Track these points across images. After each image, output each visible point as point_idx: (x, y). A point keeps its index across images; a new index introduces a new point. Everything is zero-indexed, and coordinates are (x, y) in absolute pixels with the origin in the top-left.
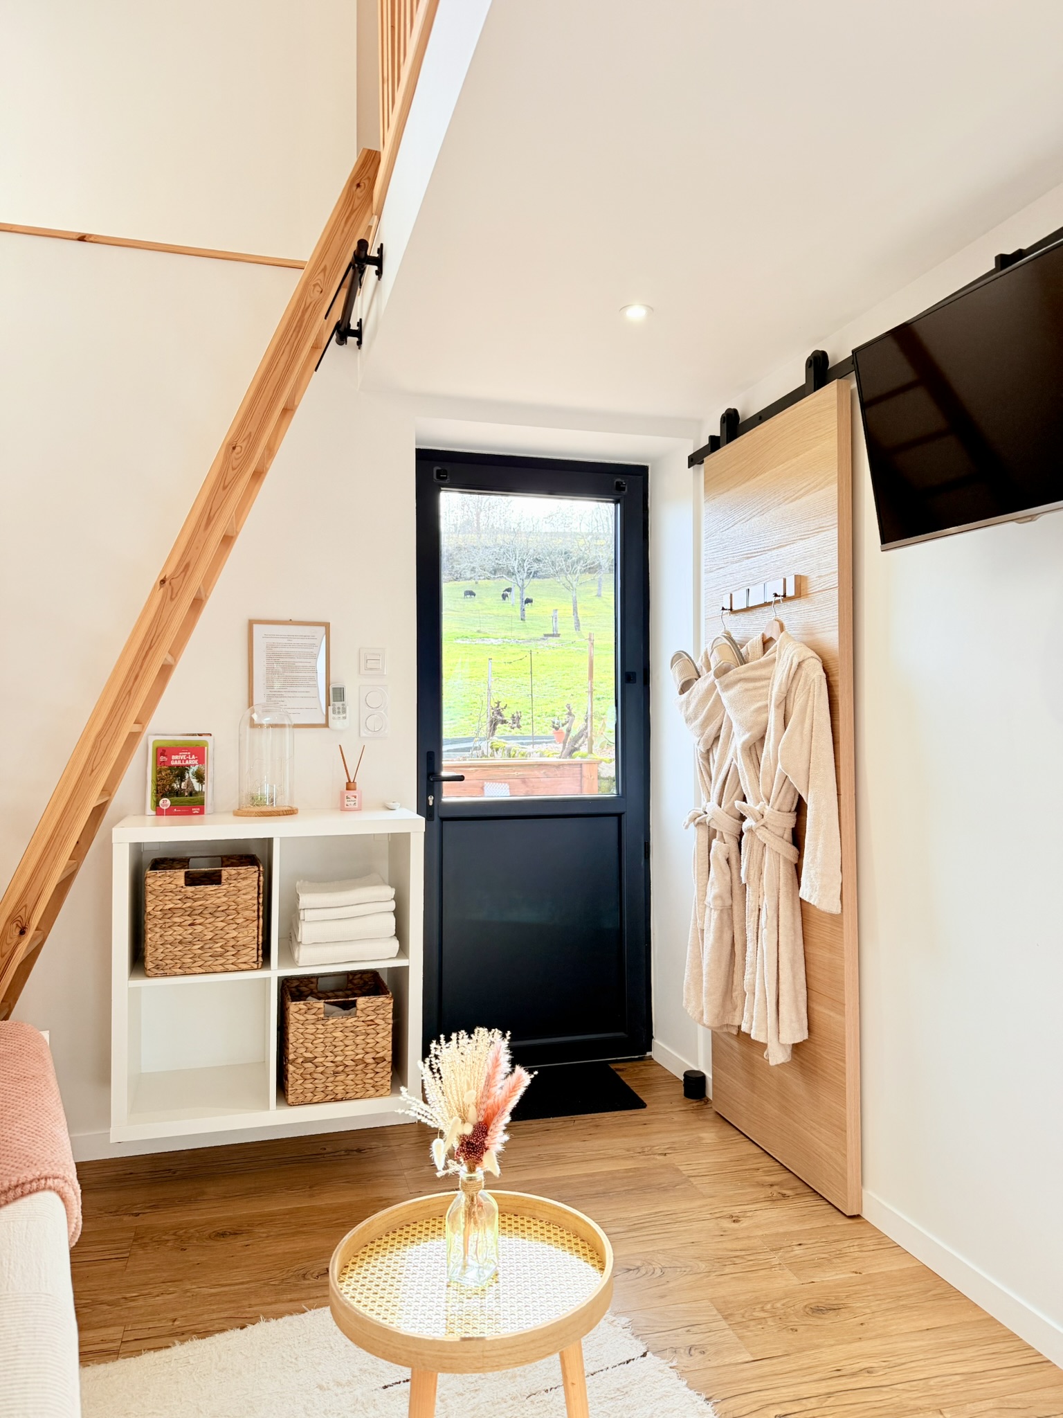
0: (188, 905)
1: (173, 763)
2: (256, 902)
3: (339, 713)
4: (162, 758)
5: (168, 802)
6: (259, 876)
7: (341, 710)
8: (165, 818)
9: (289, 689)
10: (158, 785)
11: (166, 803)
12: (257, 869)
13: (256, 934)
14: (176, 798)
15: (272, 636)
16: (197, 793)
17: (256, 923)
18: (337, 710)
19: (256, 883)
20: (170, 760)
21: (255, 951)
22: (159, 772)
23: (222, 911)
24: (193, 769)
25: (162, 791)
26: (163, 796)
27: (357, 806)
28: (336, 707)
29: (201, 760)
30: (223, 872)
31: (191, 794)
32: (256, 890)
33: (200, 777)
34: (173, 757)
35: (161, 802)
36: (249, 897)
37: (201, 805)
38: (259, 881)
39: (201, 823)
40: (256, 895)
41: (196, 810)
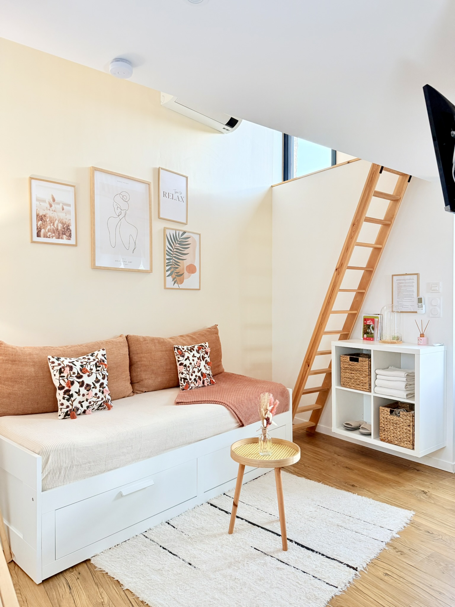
0: (350, 367)
1: (368, 323)
2: (368, 370)
3: (420, 307)
4: (365, 322)
5: (366, 336)
6: (369, 362)
7: (421, 306)
8: (365, 341)
9: (405, 299)
10: (364, 330)
11: (365, 336)
12: (368, 359)
13: (368, 380)
14: (368, 335)
15: (399, 280)
16: (372, 333)
17: (368, 377)
18: (419, 307)
19: (368, 364)
20: (367, 322)
21: (368, 386)
22: (364, 326)
23: (359, 371)
24: (372, 326)
25: (365, 332)
26: (365, 334)
27: (422, 343)
28: (419, 305)
29: (374, 323)
30: (359, 359)
31: (371, 334)
32: (368, 366)
33: (373, 329)
34: (368, 322)
35: (364, 336)
36: (366, 368)
37: (373, 337)
38: (369, 363)
39: (373, 344)
40: (368, 368)
41: (372, 339)
